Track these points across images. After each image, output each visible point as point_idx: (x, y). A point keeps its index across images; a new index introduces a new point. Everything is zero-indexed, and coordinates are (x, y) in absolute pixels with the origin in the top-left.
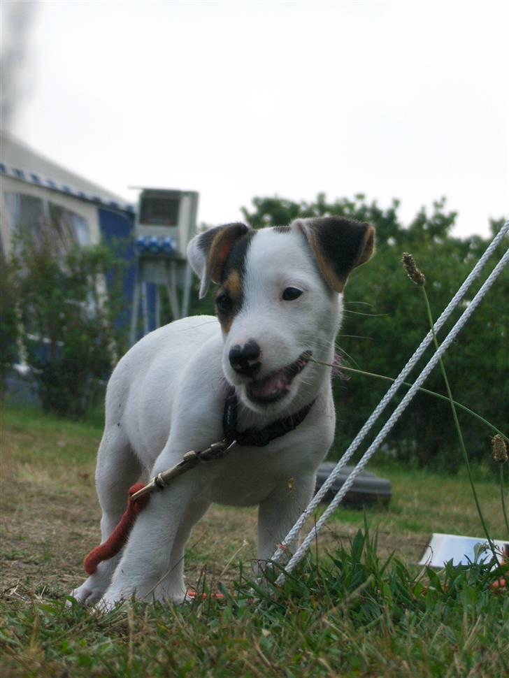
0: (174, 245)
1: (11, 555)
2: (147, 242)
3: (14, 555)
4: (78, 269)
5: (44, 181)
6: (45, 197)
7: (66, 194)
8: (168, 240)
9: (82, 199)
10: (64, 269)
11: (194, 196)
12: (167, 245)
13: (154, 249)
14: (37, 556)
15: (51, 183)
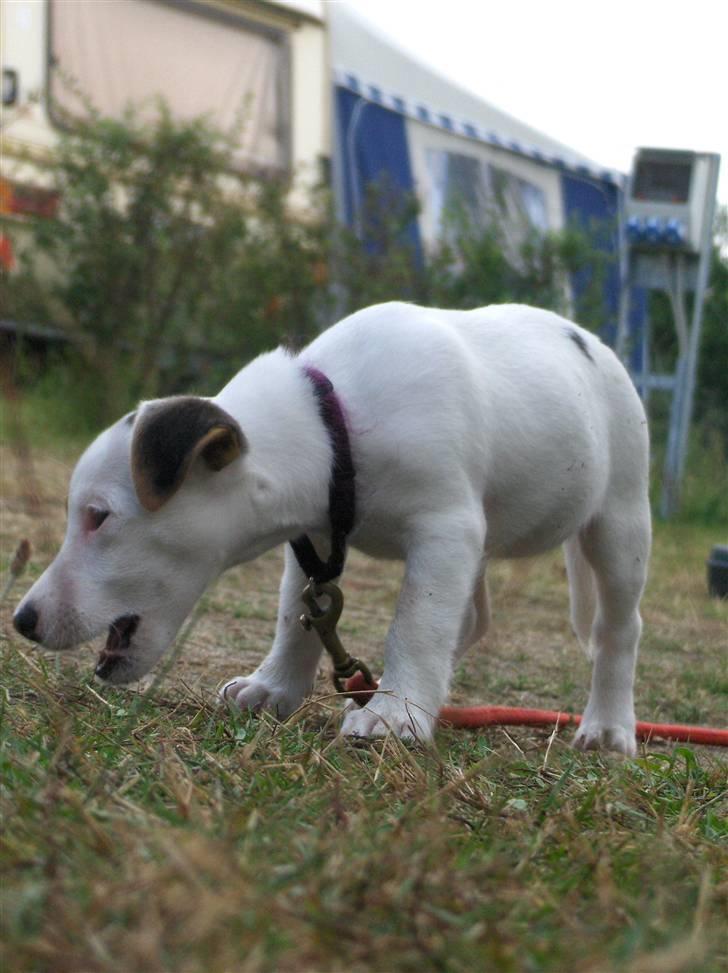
0: (682, 231)
1: (517, 682)
2: (642, 227)
3: (521, 683)
4: (537, 264)
5: (483, 133)
6: (485, 157)
7: (515, 153)
8: (673, 223)
9: (538, 161)
10: (518, 264)
11: (714, 160)
12: (672, 232)
13: (653, 238)
14: (553, 687)
15: (493, 137)
